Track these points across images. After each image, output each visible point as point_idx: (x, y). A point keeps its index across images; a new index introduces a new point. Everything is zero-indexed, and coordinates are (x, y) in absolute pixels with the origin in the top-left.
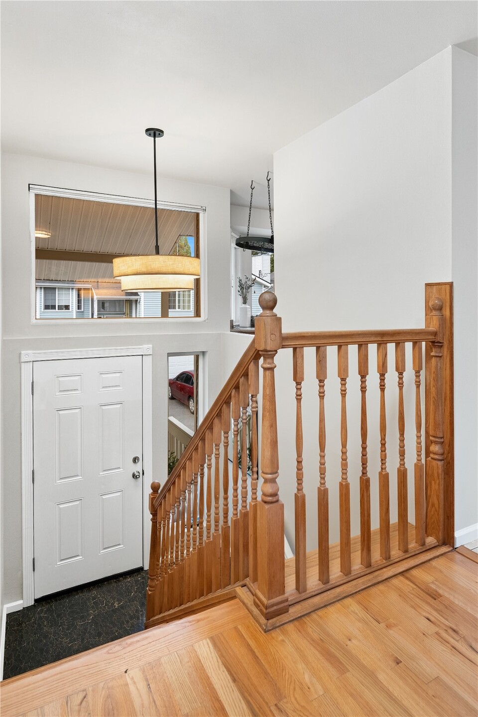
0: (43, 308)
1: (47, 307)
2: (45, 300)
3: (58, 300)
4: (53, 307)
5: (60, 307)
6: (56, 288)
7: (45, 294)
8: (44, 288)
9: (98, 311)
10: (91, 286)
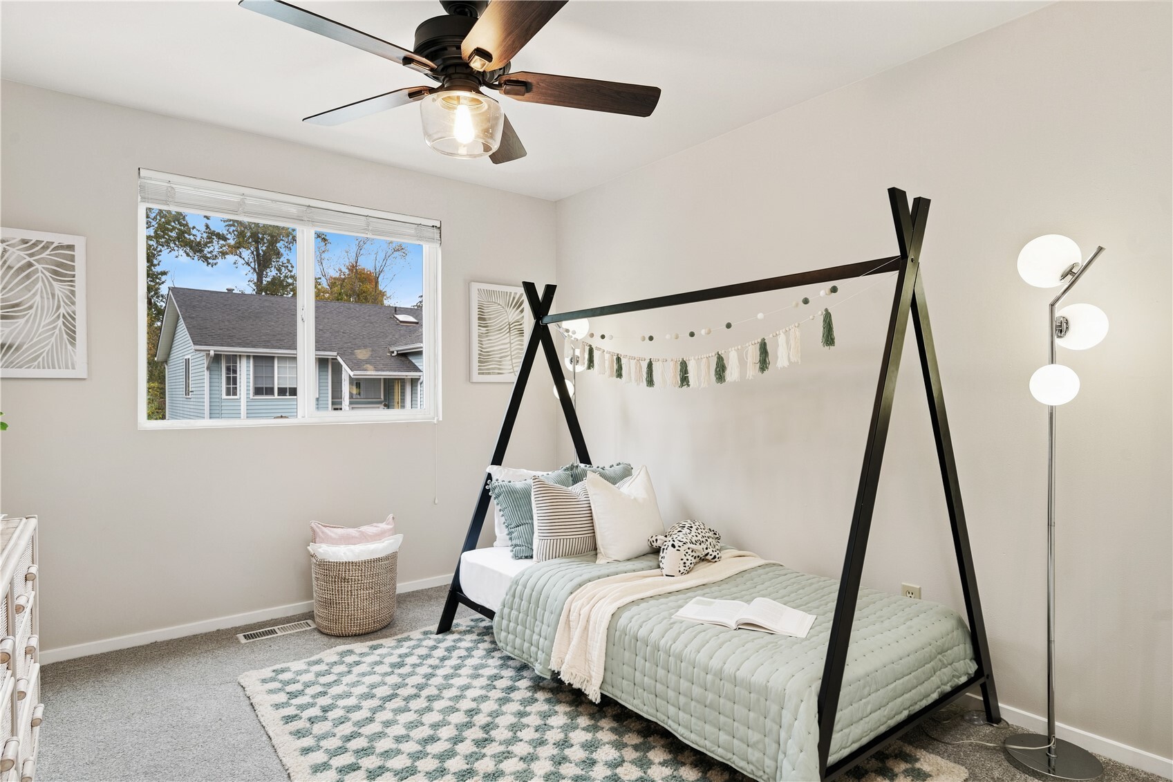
0: (252, 392)
1: (258, 391)
2: (255, 377)
3: (278, 377)
4: (270, 391)
5: (282, 391)
6: (273, 357)
7: (255, 366)
8: (254, 357)
9: (350, 399)
10: (335, 354)
